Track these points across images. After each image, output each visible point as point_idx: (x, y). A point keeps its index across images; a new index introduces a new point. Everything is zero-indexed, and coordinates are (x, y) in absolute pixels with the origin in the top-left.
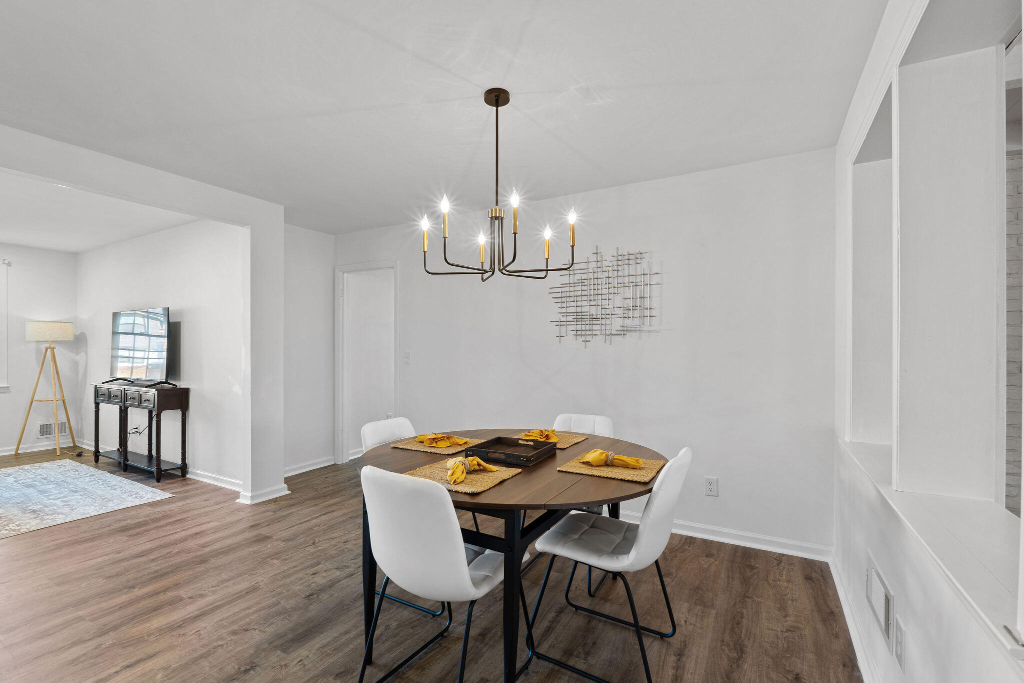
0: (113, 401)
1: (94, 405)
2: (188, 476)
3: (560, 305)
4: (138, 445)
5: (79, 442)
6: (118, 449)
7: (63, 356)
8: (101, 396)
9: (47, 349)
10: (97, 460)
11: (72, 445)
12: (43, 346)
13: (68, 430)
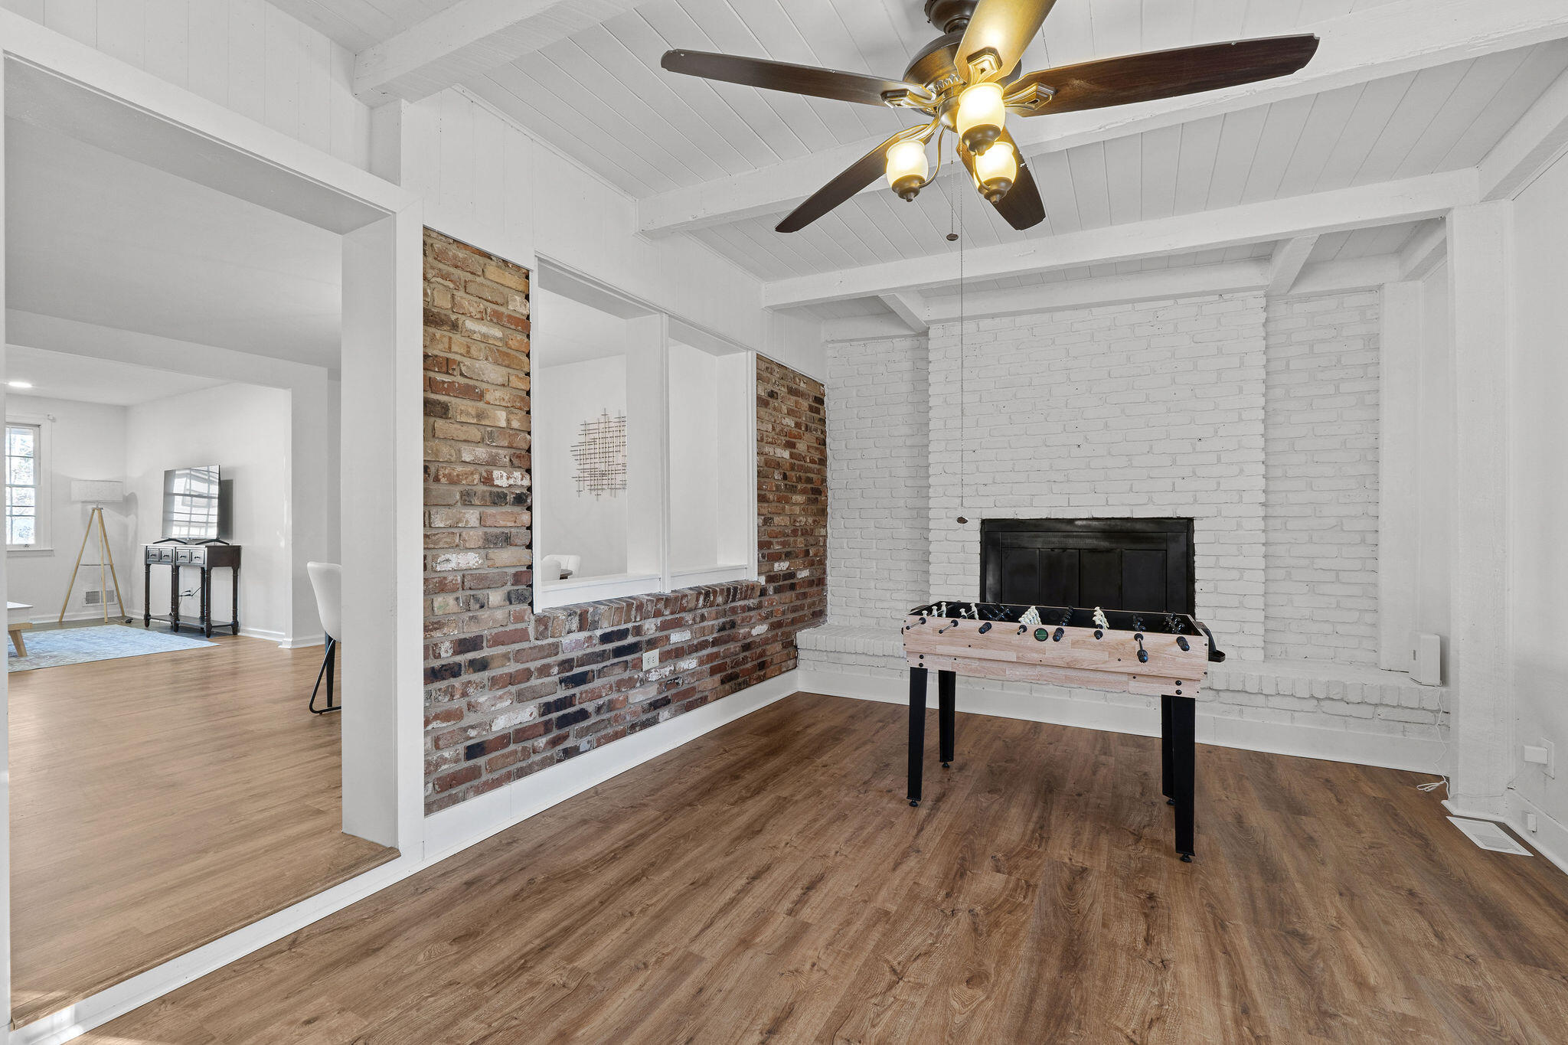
0: (164, 562)
1: (144, 567)
2: (239, 634)
3: (578, 462)
4: (190, 609)
5: (129, 612)
6: (171, 614)
7: (111, 517)
8: (151, 558)
9: (94, 510)
10: (147, 624)
11: (121, 615)
12: (90, 507)
13: (116, 598)
